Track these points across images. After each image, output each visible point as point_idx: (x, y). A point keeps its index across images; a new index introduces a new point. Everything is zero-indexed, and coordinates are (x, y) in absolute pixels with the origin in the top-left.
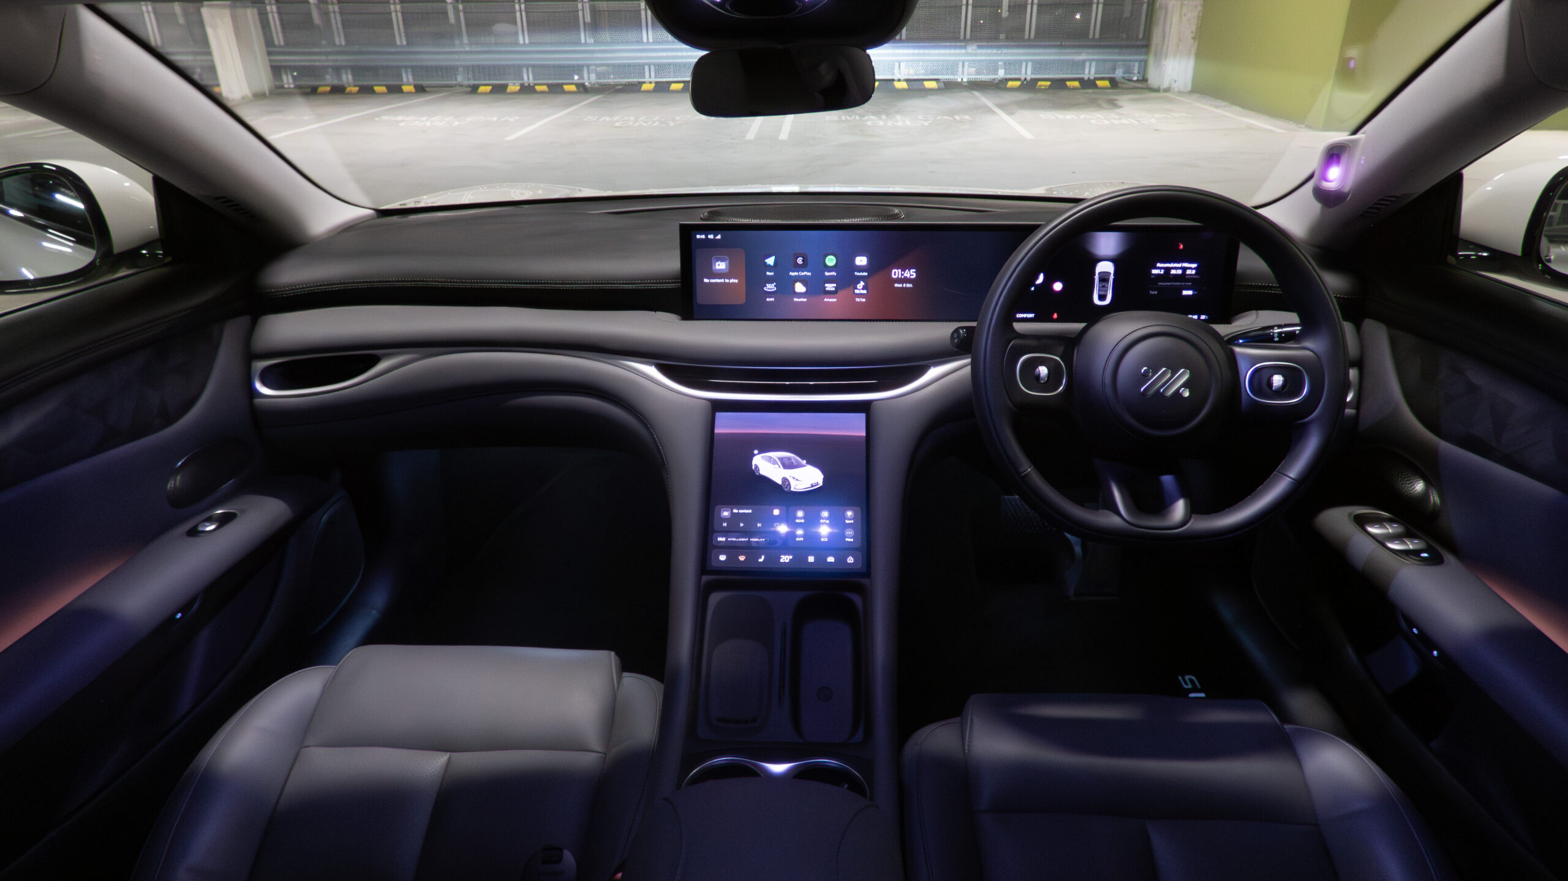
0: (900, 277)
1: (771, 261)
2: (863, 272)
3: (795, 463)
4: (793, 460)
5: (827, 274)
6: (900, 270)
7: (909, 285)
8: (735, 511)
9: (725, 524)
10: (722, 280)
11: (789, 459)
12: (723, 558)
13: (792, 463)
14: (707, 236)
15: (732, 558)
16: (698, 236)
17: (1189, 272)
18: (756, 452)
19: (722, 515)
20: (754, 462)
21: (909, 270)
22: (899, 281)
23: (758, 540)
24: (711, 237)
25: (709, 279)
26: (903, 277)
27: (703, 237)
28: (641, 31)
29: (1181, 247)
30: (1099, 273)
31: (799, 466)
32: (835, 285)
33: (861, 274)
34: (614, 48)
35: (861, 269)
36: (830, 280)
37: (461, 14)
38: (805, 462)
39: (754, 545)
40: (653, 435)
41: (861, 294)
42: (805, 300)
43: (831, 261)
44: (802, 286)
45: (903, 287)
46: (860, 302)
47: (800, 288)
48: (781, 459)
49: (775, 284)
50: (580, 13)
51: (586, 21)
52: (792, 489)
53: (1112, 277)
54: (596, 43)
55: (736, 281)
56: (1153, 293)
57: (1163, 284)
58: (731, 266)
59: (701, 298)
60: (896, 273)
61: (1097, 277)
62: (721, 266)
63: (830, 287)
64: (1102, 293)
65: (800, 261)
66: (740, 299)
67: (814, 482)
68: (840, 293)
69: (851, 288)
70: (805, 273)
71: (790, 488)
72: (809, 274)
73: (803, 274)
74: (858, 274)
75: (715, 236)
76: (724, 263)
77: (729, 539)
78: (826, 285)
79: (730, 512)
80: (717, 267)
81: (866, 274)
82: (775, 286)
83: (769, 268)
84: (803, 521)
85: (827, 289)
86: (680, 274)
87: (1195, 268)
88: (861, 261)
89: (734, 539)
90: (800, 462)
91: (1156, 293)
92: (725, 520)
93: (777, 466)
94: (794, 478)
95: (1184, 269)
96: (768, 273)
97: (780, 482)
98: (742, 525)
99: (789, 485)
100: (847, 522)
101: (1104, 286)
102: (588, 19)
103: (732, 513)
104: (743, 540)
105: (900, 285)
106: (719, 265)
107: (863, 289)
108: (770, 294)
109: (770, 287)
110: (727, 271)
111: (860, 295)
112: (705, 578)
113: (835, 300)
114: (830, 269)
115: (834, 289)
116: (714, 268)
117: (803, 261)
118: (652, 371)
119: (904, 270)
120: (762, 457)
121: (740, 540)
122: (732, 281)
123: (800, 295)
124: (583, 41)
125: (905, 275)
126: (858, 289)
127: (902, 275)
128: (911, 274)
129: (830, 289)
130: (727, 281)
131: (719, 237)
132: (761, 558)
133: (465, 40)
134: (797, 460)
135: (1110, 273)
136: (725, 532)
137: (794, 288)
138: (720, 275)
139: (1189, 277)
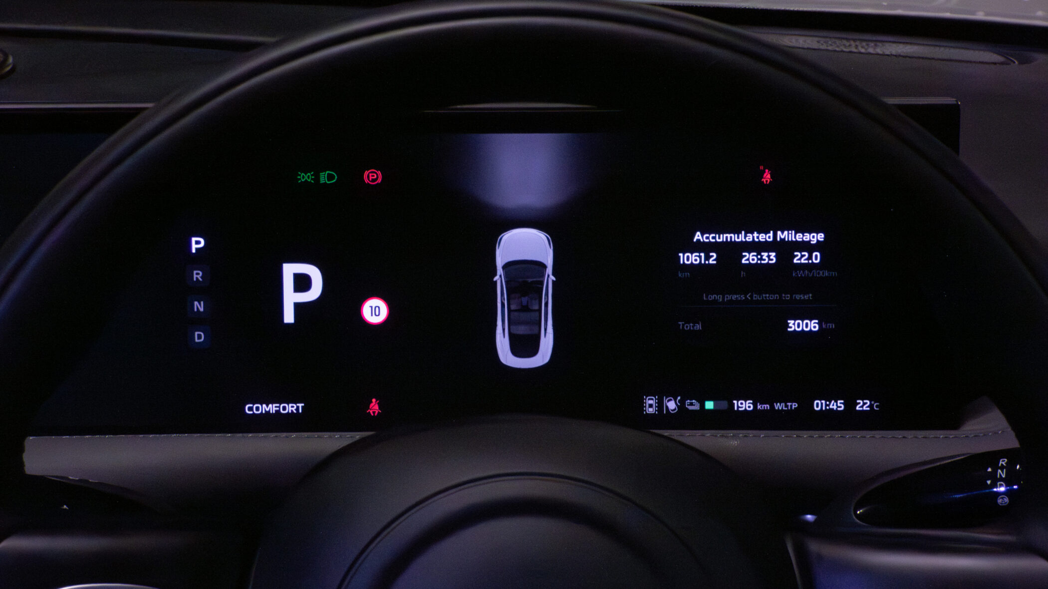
17: (800, 258)
29: (767, 178)
30: (506, 266)
53: (550, 277)
56: (689, 327)
57: (719, 298)
61: (499, 278)
64: (521, 330)
87: (818, 246)
91: (698, 327)
95: (785, 250)
101: (525, 309)
135: (542, 266)
139: (800, 274)
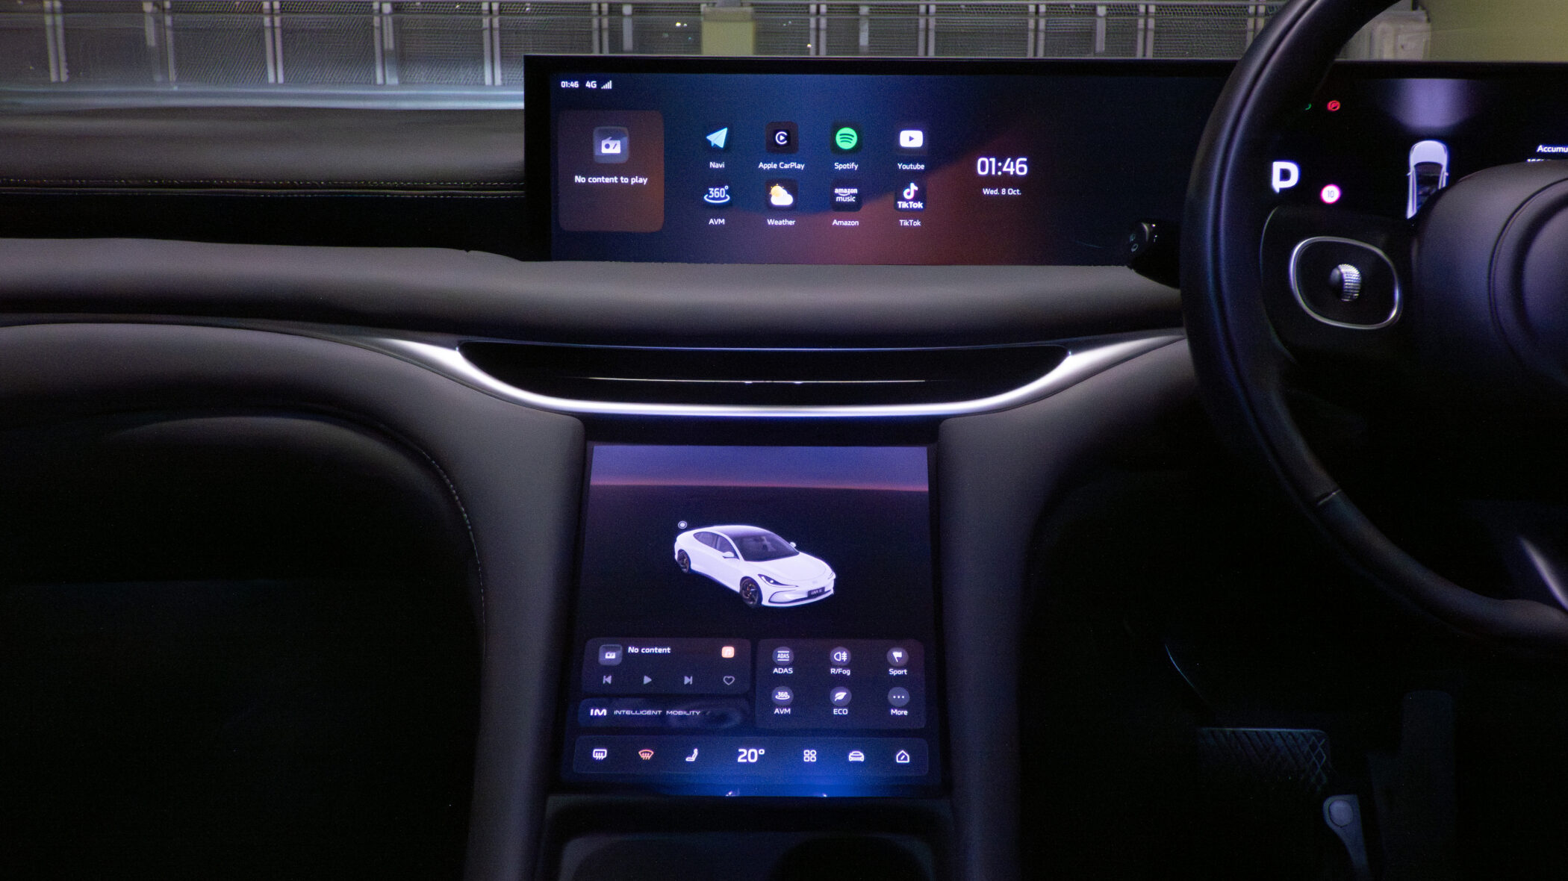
0: (993, 173)
1: (719, 138)
2: (915, 164)
3: (771, 548)
4: (766, 542)
5: (839, 167)
6: (993, 160)
7: (1013, 192)
8: (632, 650)
9: (609, 680)
10: (615, 180)
11: (757, 538)
12: (600, 754)
13: (765, 547)
14: (582, 84)
15: (622, 755)
16: (564, 84)
18: (682, 525)
19: (601, 660)
20: (677, 548)
21: (1014, 160)
22: (991, 181)
23: (685, 713)
24: (591, 85)
25: (586, 175)
26: (1000, 173)
27: (575, 85)
28: (483, 68)
31: (782, 554)
32: (855, 191)
33: (911, 167)
34: (433, 92)
35: (911, 155)
36: (845, 180)
37: (169, 33)
38: (793, 545)
39: (675, 724)
40: (449, 491)
41: (913, 210)
42: (791, 223)
43: (847, 139)
44: (785, 192)
45: (1000, 196)
46: (911, 228)
47: (780, 197)
48: (739, 539)
49: (727, 187)
50: (377, 33)
51: (386, 47)
52: (765, 602)
54: (403, 83)
55: (643, 181)
58: (633, 148)
59: (569, 218)
60: (985, 165)
62: (611, 148)
63: (845, 194)
65: (782, 138)
66: (651, 219)
67: (815, 586)
68: (866, 209)
69: (891, 198)
70: (793, 165)
71: (760, 599)
72: (801, 166)
73: (787, 166)
74: (905, 167)
75: (600, 83)
76: (618, 142)
77: (616, 712)
78: (837, 191)
79: (620, 652)
80: (604, 151)
81: (922, 167)
82: (727, 192)
83: (715, 153)
84: (790, 671)
85: (838, 199)
86: (522, 169)
88: (912, 139)
89: (628, 712)
90: (781, 544)
92: (609, 669)
93: (730, 554)
94: (768, 579)
96: (713, 165)
97: (736, 587)
98: (647, 680)
99: (758, 591)
100: (893, 672)
102: (390, 44)
103: (626, 656)
104: (649, 712)
105: (995, 192)
106: (607, 146)
107: (915, 199)
108: (718, 210)
109: (718, 195)
110: (624, 159)
111: (910, 213)
112: (556, 802)
113: (856, 223)
114: (845, 156)
115: (852, 199)
116: (597, 153)
117: (787, 138)
118: (453, 359)
119: (1001, 159)
120: (696, 536)
121: (641, 713)
122: (634, 180)
123: (781, 212)
124: (379, 80)
125: (1005, 169)
126: (904, 199)
127: (998, 169)
128: (1017, 167)
129: (843, 200)
130: (624, 180)
131: (609, 86)
132: (691, 754)
133: (173, 76)
134: (777, 542)
136: (606, 698)
137: (768, 196)
138: (610, 167)
